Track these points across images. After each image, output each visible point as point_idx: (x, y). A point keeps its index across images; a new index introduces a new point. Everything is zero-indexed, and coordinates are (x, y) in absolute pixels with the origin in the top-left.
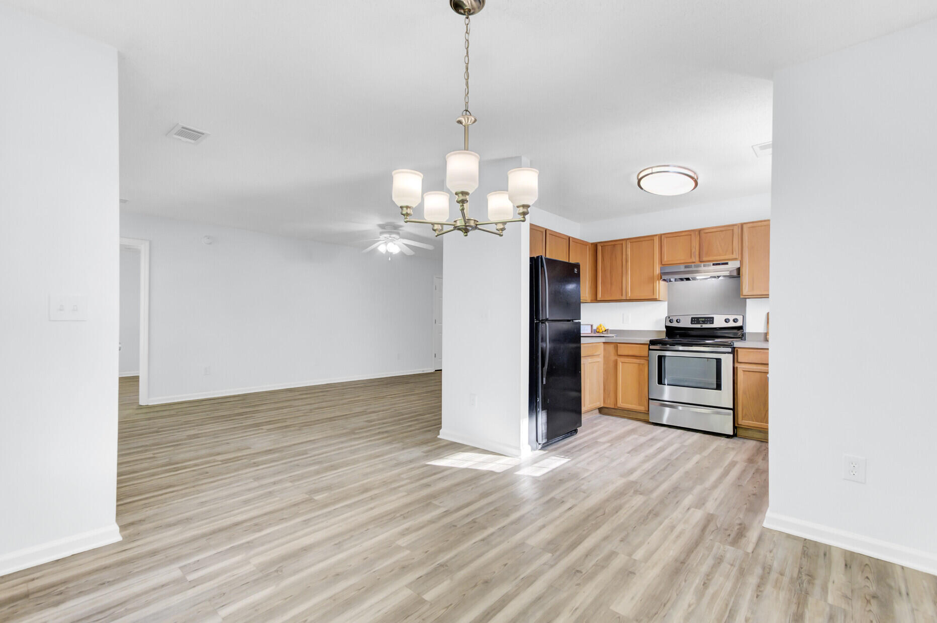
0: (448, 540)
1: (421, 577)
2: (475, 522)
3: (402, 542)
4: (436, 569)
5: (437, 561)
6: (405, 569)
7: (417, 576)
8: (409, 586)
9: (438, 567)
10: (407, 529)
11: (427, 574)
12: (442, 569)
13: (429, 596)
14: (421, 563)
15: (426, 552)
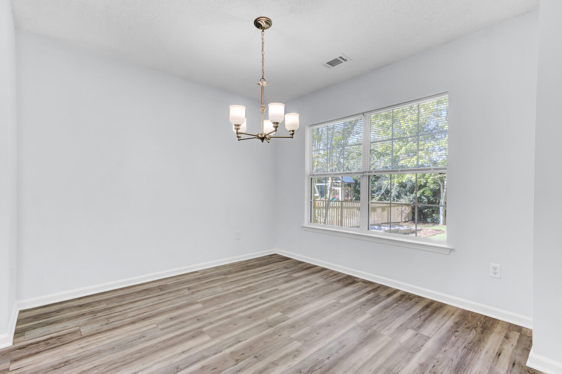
0: (264, 343)
1: (283, 322)
2: (237, 360)
3: (297, 345)
4: (275, 325)
5: (274, 329)
6: (293, 326)
7: (284, 323)
8: (289, 318)
9: (274, 326)
10: (295, 356)
11: (279, 323)
12: (271, 325)
13: (279, 314)
14: (283, 328)
15: (280, 335)
